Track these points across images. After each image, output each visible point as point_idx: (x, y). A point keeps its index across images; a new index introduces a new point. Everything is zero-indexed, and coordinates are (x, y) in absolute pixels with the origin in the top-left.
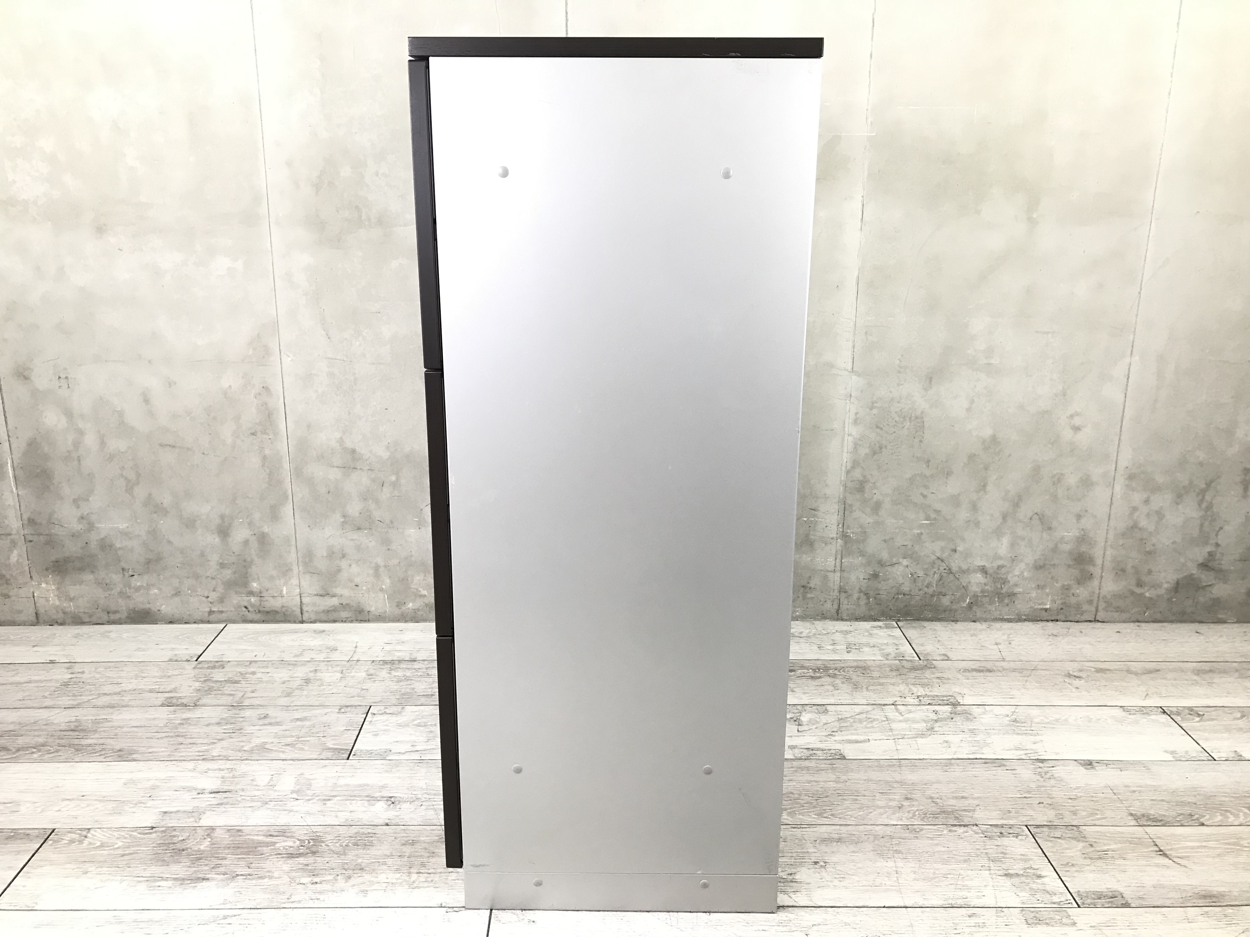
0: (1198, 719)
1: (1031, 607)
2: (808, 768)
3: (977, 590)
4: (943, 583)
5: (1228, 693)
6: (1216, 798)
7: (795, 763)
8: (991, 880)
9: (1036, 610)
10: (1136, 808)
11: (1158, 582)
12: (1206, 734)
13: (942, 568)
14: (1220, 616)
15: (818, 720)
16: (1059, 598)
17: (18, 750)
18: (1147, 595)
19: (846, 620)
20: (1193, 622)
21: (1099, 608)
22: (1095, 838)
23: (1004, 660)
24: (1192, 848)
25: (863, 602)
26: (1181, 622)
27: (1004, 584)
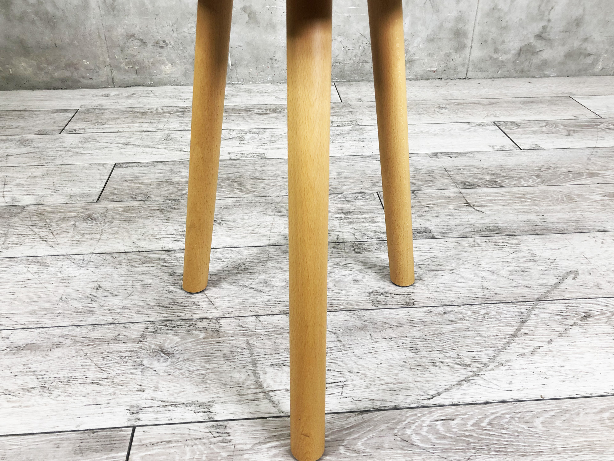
0: (516, 127)
1: (424, 70)
2: (236, 165)
4: (365, 54)
6: (516, 171)
7: (228, 162)
8: (338, 225)
9: (427, 72)
10: (459, 178)
11: (508, 49)
12: (519, 136)
13: (364, 43)
14: (546, 73)
15: (257, 137)
16: (443, 62)
18: (500, 58)
20: (528, 77)
21: (469, 69)
22: (424, 197)
24: (490, 201)
26: (521, 77)
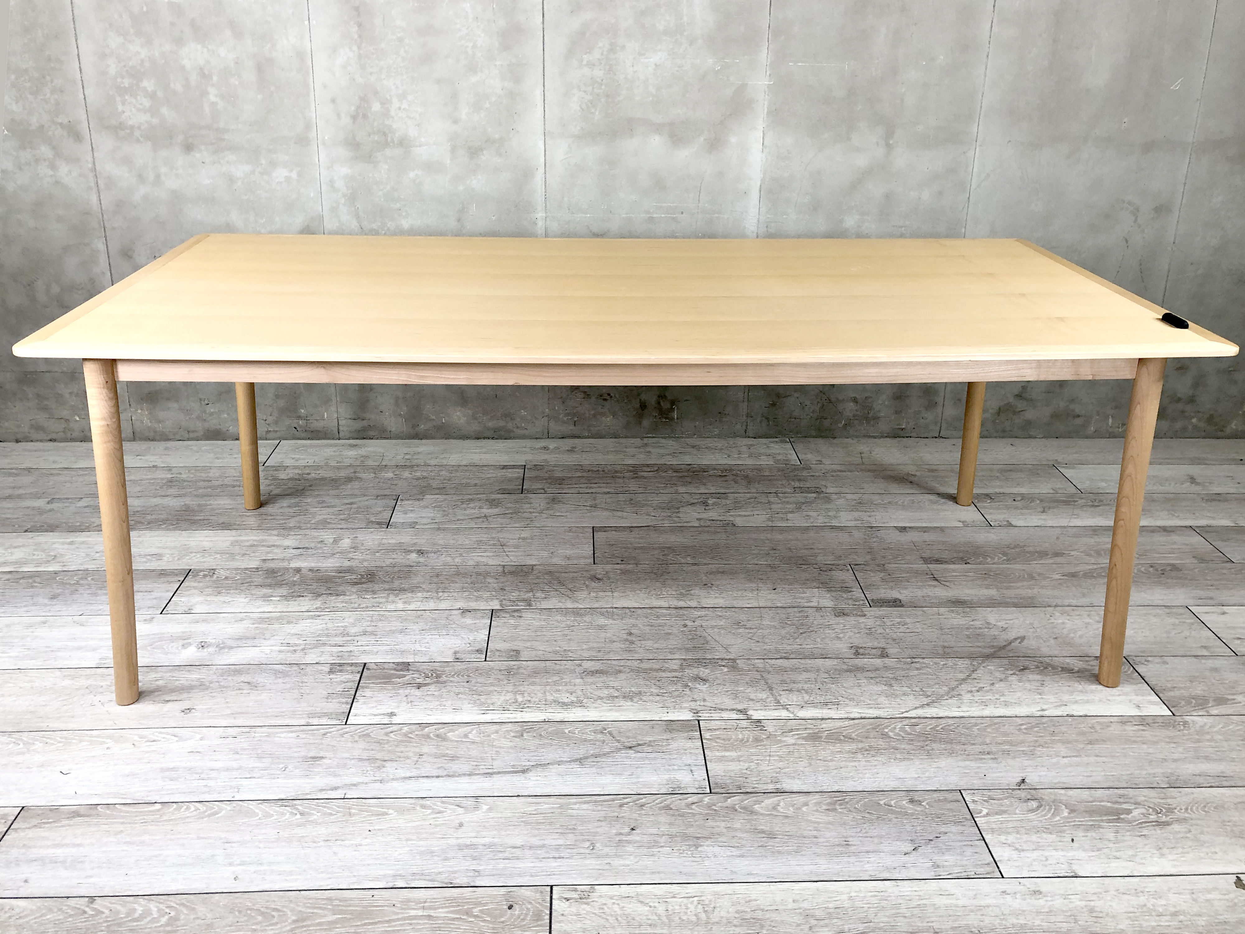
0: (989, 501)
3: (850, 415)
4: (824, 410)
5: (1018, 485)
6: (984, 548)
8: (818, 593)
9: (894, 429)
10: (927, 555)
12: (991, 511)
13: (824, 399)
14: (1031, 433)
15: (720, 503)
16: (912, 420)
17: (149, 523)
19: (751, 436)
20: (1010, 437)
21: (942, 428)
22: (893, 571)
23: (863, 464)
24: (956, 576)
25: (764, 423)
26: (1003, 437)
27: (870, 410)
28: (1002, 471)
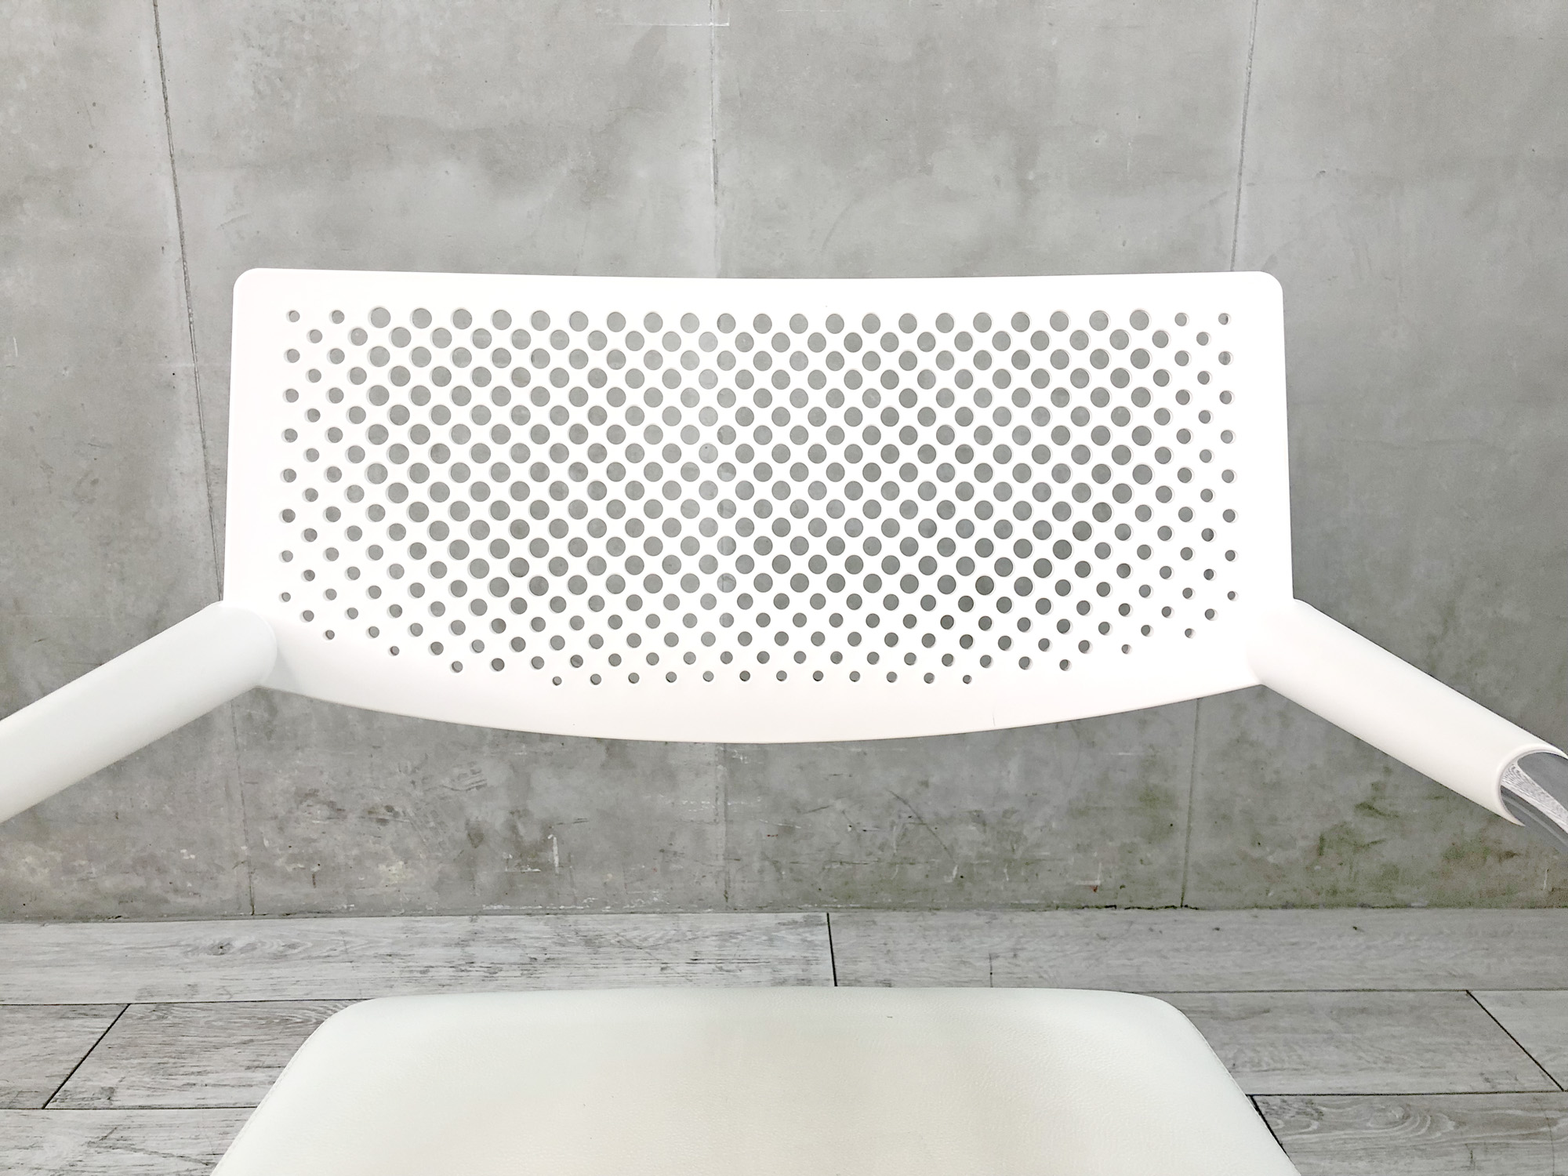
0: (1315, 1125)
1: (1068, 884)
3: (970, 853)
4: (909, 842)
5: (1388, 1061)
9: (1076, 889)
11: (1287, 836)
13: (905, 816)
14: (1400, 895)
16: (1117, 867)
19: (743, 910)
20: (1351, 905)
21: (1188, 884)
25: (770, 877)
26: (1332, 907)
27: (1016, 842)
28: (1340, 1013)
